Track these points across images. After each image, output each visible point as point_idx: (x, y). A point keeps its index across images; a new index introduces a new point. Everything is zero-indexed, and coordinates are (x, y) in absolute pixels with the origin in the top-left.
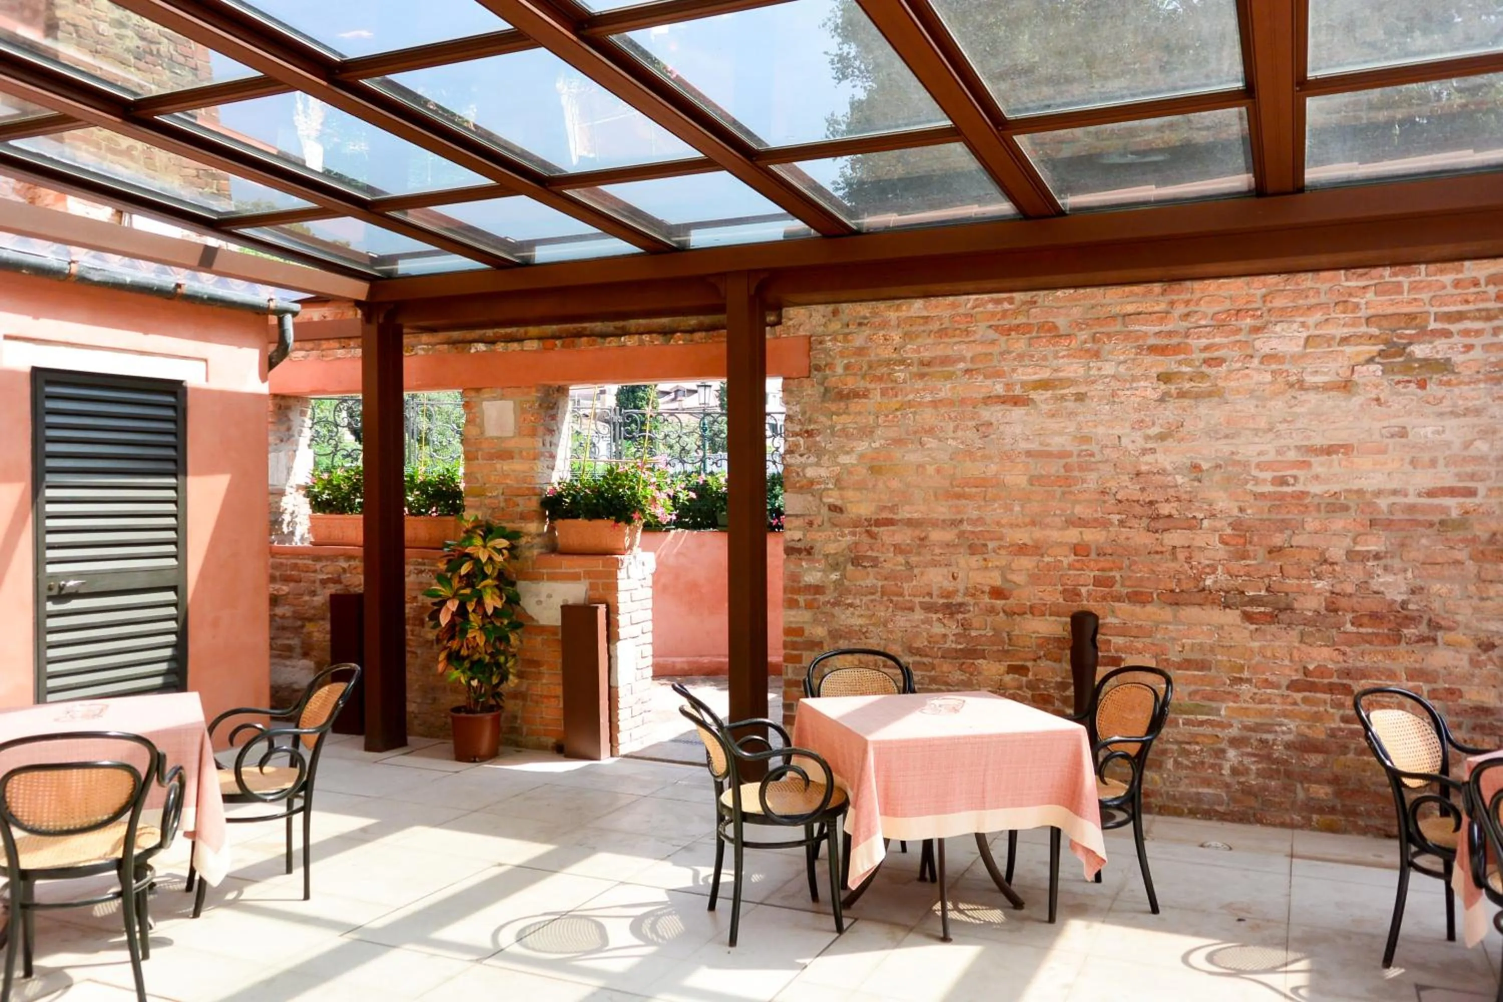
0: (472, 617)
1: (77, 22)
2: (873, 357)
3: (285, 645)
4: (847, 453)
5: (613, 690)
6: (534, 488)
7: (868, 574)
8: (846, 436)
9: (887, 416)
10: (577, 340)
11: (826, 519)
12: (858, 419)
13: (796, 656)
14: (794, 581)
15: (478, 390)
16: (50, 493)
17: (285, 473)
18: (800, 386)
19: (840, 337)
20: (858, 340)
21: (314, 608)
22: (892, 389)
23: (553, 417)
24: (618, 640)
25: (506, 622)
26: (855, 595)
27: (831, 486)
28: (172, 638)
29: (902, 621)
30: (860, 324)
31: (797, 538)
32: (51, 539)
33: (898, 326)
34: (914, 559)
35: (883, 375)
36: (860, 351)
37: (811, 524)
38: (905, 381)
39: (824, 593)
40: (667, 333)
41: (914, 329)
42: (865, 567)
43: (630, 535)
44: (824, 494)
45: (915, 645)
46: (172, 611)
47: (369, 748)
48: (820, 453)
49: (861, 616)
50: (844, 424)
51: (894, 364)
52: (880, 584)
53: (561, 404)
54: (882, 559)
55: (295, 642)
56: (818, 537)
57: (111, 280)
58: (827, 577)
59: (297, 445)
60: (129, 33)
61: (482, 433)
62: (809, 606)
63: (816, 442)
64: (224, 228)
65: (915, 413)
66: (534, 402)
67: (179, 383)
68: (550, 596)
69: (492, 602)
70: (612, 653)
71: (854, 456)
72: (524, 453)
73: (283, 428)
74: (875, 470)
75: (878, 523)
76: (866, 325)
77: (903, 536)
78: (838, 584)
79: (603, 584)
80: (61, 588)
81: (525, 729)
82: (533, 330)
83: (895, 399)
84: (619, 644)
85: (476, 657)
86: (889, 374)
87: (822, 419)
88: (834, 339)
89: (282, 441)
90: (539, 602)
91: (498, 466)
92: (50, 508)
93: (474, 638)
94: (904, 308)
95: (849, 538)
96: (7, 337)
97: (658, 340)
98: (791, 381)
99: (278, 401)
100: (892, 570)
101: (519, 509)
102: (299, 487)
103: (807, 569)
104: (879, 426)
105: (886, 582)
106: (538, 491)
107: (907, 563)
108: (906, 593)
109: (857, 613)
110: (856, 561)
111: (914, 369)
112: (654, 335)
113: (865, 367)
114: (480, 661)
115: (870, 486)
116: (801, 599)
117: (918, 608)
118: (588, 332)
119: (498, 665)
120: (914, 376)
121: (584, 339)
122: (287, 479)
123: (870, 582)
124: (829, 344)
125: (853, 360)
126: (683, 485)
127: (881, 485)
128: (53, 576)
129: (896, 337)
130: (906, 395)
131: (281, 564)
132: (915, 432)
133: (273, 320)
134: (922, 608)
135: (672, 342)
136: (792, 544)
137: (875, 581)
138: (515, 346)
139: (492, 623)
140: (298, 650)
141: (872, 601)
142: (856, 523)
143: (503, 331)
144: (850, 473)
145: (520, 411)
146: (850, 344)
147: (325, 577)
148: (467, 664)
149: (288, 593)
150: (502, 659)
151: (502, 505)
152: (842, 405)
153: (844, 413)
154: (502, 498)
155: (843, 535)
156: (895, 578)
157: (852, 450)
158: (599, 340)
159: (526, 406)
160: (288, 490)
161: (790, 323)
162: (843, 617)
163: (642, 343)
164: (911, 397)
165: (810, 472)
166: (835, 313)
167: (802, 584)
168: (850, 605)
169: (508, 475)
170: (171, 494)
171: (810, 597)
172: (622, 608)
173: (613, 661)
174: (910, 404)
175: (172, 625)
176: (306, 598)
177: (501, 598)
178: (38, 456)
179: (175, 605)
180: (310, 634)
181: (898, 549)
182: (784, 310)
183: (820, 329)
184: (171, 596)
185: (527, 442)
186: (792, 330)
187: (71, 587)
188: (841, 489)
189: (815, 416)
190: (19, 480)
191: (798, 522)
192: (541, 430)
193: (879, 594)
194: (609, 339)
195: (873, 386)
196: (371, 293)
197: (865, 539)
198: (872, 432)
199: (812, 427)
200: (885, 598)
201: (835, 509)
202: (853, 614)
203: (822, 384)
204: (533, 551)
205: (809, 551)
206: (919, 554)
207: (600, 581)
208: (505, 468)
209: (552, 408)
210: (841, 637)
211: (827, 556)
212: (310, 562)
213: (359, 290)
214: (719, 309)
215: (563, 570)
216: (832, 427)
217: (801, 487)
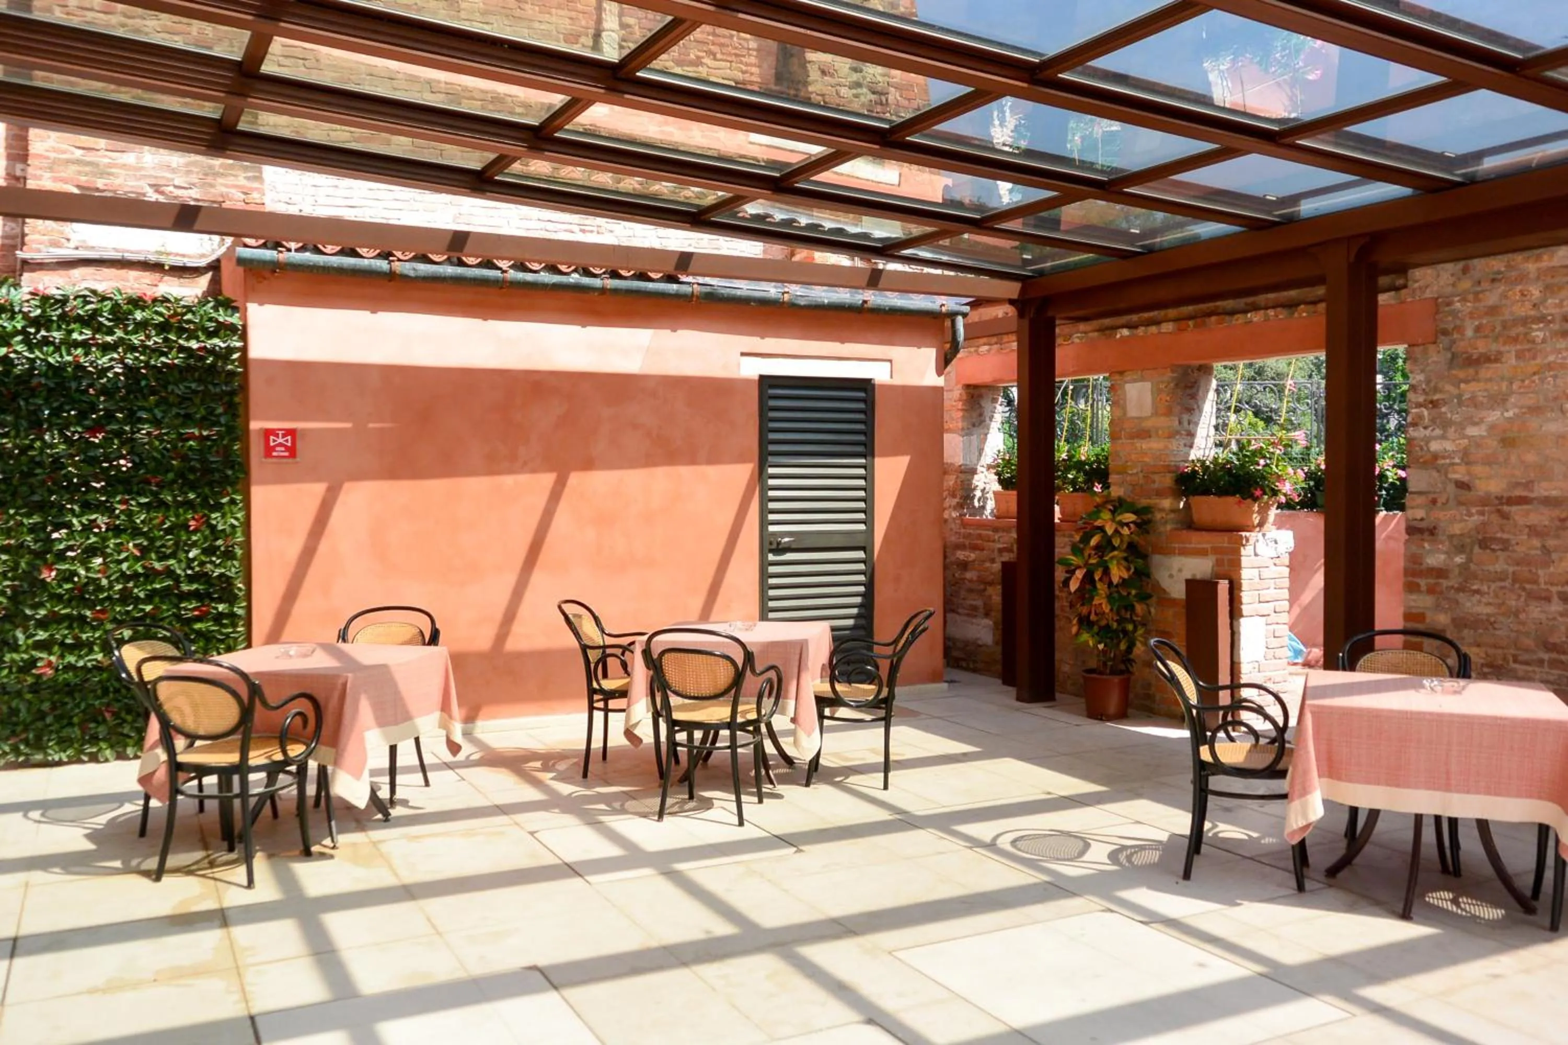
0: (1099, 585)
1: (824, 92)
2: (1507, 317)
3: (971, 605)
4: (1476, 424)
5: (1236, 666)
6: (1169, 466)
7: (1497, 558)
8: (1476, 406)
9: (1523, 381)
10: (1207, 320)
11: (1452, 497)
12: (1489, 386)
13: (1416, 643)
14: (1415, 563)
15: (1121, 373)
16: (771, 471)
17: (977, 453)
18: (1425, 352)
19: (1471, 297)
20: (1492, 299)
21: (992, 574)
22: (1529, 350)
23: (1193, 396)
24: (1242, 616)
25: (1133, 592)
26: (1482, 580)
27: (1457, 460)
28: (862, 589)
29: (1535, 612)
30: (1493, 280)
31: (1419, 517)
32: (772, 505)
33: (1538, 278)
34: (1551, 543)
35: (1518, 335)
36: (1493, 310)
37: (1434, 502)
38: (1544, 341)
39: (1447, 578)
40: (1291, 305)
41: (1556, 280)
42: (1493, 550)
43: (1258, 512)
44: (1450, 469)
45: (1551, 640)
46: (862, 567)
47: (1019, 699)
48: (1445, 424)
49: (1489, 604)
50: (1473, 392)
51: (1533, 322)
52: (1511, 569)
53: (1202, 383)
54: (1514, 542)
55: (979, 603)
56: (1442, 516)
57: (814, 303)
58: (1452, 559)
59: (988, 429)
60: (865, 90)
61: (1125, 413)
62: (1431, 591)
63: (1441, 413)
64: (889, 252)
65: (1555, 377)
66: (1169, 383)
67: (868, 381)
68: (1180, 570)
69: (1117, 573)
70: (1235, 629)
71: (1484, 427)
72: (1160, 432)
73: (975, 415)
74: (1508, 442)
75: (1511, 501)
76: (1500, 280)
77: (1540, 517)
78: (1464, 567)
79: (1229, 560)
80: (779, 543)
81: (1158, 697)
82: (1172, 312)
83: (1533, 362)
84: (1242, 620)
85: (1103, 623)
86: (1526, 334)
87: (1449, 387)
88: (1464, 300)
89: (974, 425)
90: (1171, 576)
91: (1138, 445)
92: (771, 482)
93: (1101, 604)
94: (1545, 257)
95: (1476, 518)
96: (743, 354)
97: (1282, 314)
98: (1416, 349)
99: (971, 391)
100: (1527, 555)
101: (1156, 486)
102: (989, 467)
103: (1429, 552)
104: (1512, 393)
105: (1518, 568)
106: (1174, 469)
107: (1544, 546)
108: (1542, 580)
109: (1484, 600)
110: (1484, 544)
111: (1555, 327)
112: (1279, 309)
113: (1498, 328)
114: (1108, 626)
115: (1501, 459)
116: (1423, 583)
117: (1555, 599)
118: (1220, 311)
119: (1125, 632)
120: (1555, 334)
121: (1213, 319)
122: (979, 459)
123: (1499, 567)
124: (1458, 305)
125: (1484, 321)
126: (1391, 464)
127: (1513, 458)
128: (774, 534)
129: (1535, 292)
130: (1546, 357)
131: (970, 534)
132: (1556, 399)
133: (948, 323)
134: (1560, 598)
135: (1296, 315)
136: (1415, 524)
137: (1506, 567)
138: (1153, 329)
139: (1118, 592)
140: (981, 610)
141: (1502, 588)
142: (1484, 501)
143: (1146, 315)
144: (1478, 445)
145: (1156, 392)
146: (1482, 304)
147: (1001, 546)
148: (1096, 629)
149: (974, 561)
150: (1130, 627)
151: (1141, 481)
152: (1471, 371)
153: (1474, 380)
154: (1141, 475)
155: (1470, 515)
156: (1529, 564)
157: (1482, 420)
158: (1227, 318)
159: (1162, 386)
160: (980, 469)
161: (1416, 285)
162: (1468, 604)
163: (1267, 319)
164: (1551, 358)
165: (1435, 446)
166: (1465, 270)
167: (1424, 567)
168: (1477, 592)
169: (1146, 453)
170: (862, 471)
171: (1432, 581)
172: (1245, 585)
173: (1236, 636)
174: (1549, 366)
175: (862, 578)
176: (988, 565)
177: (1128, 569)
178: (763, 442)
179: (863, 561)
180: (990, 597)
181: (1533, 531)
182: (1410, 272)
183: (1449, 290)
184: (861, 554)
185: (1162, 422)
186: (1418, 293)
187: (785, 543)
188: (1468, 463)
189: (1440, 385)
190: (750, 461)
191: (1420, 500)
192: (1177, 409)
193: (1510, 581)
194: (1236, 316)
195: (1507, 348)
196: (1023, 291)
197: (1495, 518)
198: (1504, 400)
199: (1436, 397)
200: (1517, 586)
201: (1462, 486)
202: (1480, 602)
203: (1449, 349)
204: (1166, 526)
205: (1432, 532)
206: (1557, 537)
207: (1226, 558)
208: (1144, 447)
209: (1191, 387)
210: (1466, 626)
211: (1451, 537)
212: (990, 533)
213: (1012, 289)
214: (1319, 280)
215: (1193, 546)
216: (1459, 397)
217: (1425, 463)
